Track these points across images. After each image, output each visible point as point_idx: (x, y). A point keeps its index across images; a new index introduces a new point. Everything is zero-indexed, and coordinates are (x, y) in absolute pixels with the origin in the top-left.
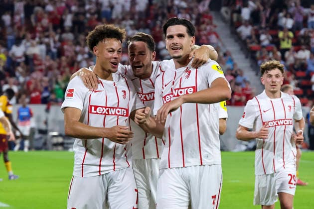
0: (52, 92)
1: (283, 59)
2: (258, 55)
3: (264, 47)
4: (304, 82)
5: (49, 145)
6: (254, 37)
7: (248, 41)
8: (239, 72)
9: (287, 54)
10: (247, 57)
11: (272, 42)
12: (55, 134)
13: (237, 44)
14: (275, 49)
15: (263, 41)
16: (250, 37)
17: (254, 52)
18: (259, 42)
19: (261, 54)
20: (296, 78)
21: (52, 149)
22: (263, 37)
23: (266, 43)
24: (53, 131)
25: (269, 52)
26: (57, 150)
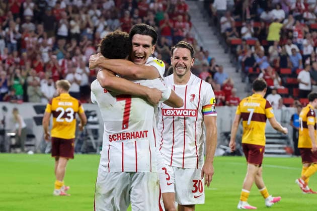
2: (238, 49)
4: (288, 80)
6: (235, 30)
7: (228, 33)
8: (217, 69)
9: (271, 49)
10: (226, 52)
12: (13, 134)
13: (215, 37)
16: (229, 30)
17: (235, 46)
18: (240, 35)
19: (242, 48)
20: (282, 76)
21: (10, 152)
24: (10, 131)
25: (251, 47)
26: (16, 153)
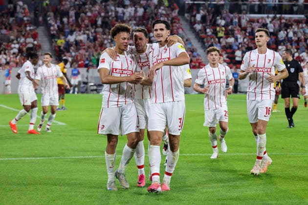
0: (91, 61)
1: (219, 42)
2: (205, 40)
3: (208, 36)
4: (231, 56)
5: (89, 91)
6: (203, 30)
7: (200, 32)
8: (195, 50)
9: (221, 40)
10: (199, 42)
11: (213, 33)
12: (92, 84)
13: (193, 34)
14: (215, 37)
15: (208, 32)
16: (200, 30)
17: (203, 39)
18: (206, 33)
19: (207, 40)
20: (227, 53)
21: (90, 93)
22: (208, 30)
23: (210, 33)
24: (91, 83)
25: (211, 38)
26: (93, 93)
